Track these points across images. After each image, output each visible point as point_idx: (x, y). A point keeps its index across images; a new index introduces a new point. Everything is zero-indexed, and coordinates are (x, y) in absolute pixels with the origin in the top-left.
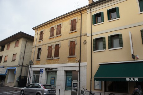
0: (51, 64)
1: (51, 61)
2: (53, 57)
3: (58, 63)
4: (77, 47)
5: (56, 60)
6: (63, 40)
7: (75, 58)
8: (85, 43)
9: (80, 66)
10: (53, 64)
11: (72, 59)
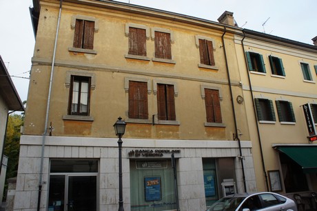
0: (148, 136)
1: (150, 130)
2: (156, 119)
3: (177, 137)
4: (225, 105)
5: (171, 127)
6: (183, 79)
7: (222, 130)
8: (240, 101)
9: (240, 148)
10: (158, 137)
11: (215, 129)
